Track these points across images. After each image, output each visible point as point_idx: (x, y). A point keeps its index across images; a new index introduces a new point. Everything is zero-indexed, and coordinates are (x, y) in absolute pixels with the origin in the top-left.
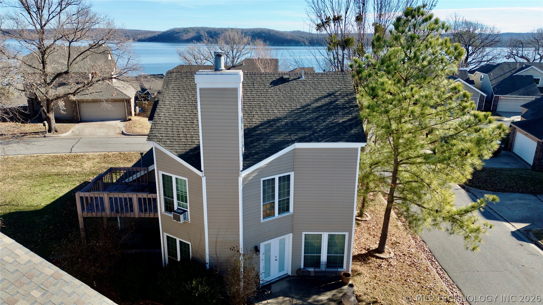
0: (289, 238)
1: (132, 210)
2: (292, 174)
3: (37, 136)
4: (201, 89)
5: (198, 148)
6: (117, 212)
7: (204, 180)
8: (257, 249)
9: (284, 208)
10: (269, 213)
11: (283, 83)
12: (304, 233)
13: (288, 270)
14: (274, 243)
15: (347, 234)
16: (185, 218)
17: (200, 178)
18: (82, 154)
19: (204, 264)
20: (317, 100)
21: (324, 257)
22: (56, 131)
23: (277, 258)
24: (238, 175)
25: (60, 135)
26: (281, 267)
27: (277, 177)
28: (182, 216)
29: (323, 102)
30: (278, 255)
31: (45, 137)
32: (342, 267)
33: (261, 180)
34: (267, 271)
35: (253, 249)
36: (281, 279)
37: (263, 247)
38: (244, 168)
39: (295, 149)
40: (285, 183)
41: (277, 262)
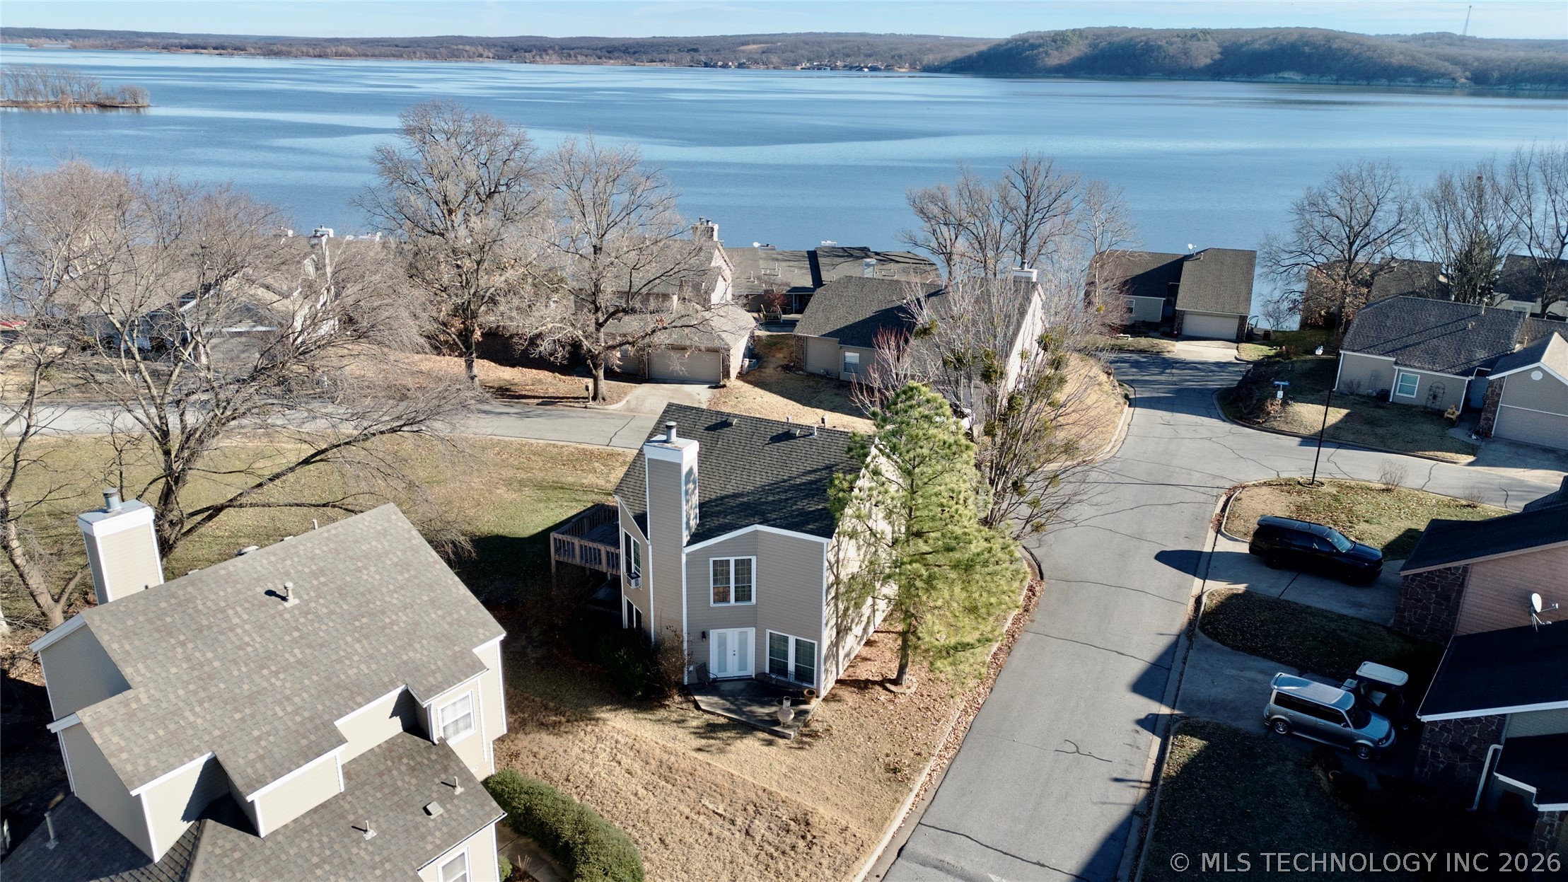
0: (751, 632)
1: (600, 562)
2: (754, 559)
3: (576, 405)
4: (649, 459)
5: (645, 514)
6: (587, 562)
7: (650, 547)
8: (704, 635)
9: (743, 594)
11: (787, 440)
12: (768, 631)
13: (751, 671)
14: (732, 635)
15: (816, 642)
16: (637, 584)
17: (647, 546)
18: (620, 450)
19: (648, 636)
21: (791, 666)
22: (604, 399)
23: (736, 653)
24: (681, 551)
25: (607, 407)
26: (743, 665)
27: (732, 560)
28: (633, 582)
30: (736, 649)
31: (586, 407)
32: (812, 683)
33: (711, 560)
34: (722, 665)
35: (700, 635)
36: (740, 679)
37: (714, 635)
38: (689, 543)
39: (757, 531)
40: (744, 567)
41: (736, 658)
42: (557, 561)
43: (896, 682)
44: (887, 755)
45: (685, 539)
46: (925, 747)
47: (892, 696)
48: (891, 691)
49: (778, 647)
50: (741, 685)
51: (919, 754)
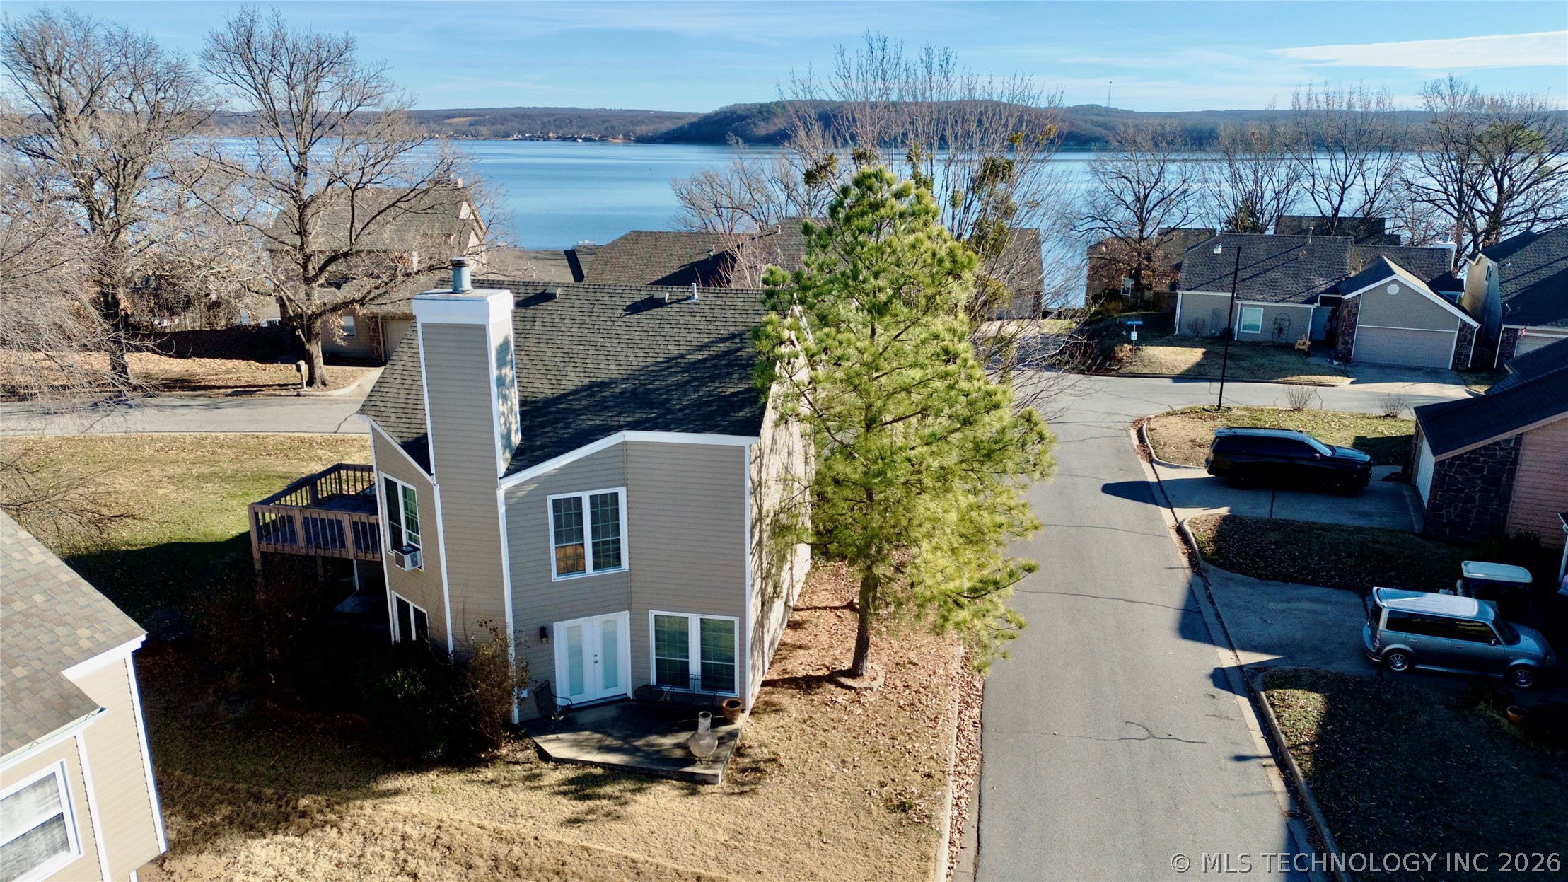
0: (623, 620)
2: (622, 493)
3: (284, 393)
4: (424, 326)
7: (436, 490)
8: (545, 633)
9: (607, 555)
10: (572, 565)
11: (650, 308)
12: (653, 613)
13: (625, 687)
14: (591, 628)
15: (736, 620)
16: (414, 563)
17: (431, 487)
20: (701, 348)
21: (695, 666)
22: (324, 384)
23: (599, 658)
24: (495, 487)
25: (329, 393)
26: (611, 677)
27: (586, 497)
28: (407, 558)
29: (714, 350)
30: (599, 651)
31: (298, 395)
32: (732, 689)
33: (550, 499)
34: (577, 684)
35: (536, 633)
36: (608, 702)
37: (560, 630)
38: (509, 472)
39: (625, 443)
40: (606, 508)
41: (600, 667)
42: (263, 554)
43: (854, 672)
44: (882, 785)
45: (502, 467)
46: (933, 763)
47: (853, 695)
48: (850, 688)
49: (671, 638)
50: (611, 712)
51: (929, 776)
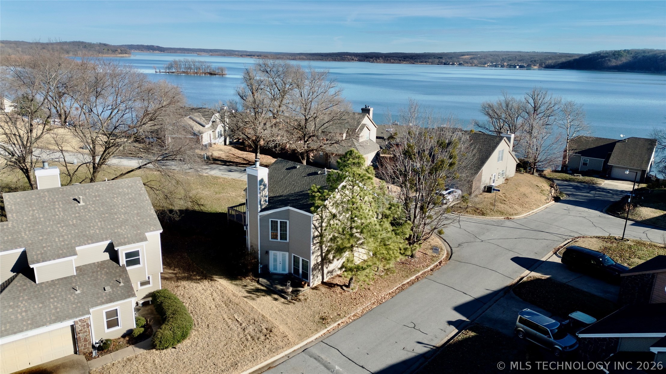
0: (287, 254)
1: (242, 221)
2: (288, 222)
4: (248, 174)
6: (238, 220)
7: (248, 212)
9: (284, 237)
10: (275, 237)
11: (315, 174)
13: (287, 272)
14: (279, 255)
15: (308, 261)
16: (246, 229)
21: (301, 271)
23: (281, 263)
24: (257, 214)
26: (284, 269)
27: (279, 221)
30: (281, 261)
32: (307, 280)
33: (270, 220)
34: (275, 268)
35: (265, 252)
36: (282, 275)
37: (272, 253)
38: (261, 211)
39: (289, 209)
40: (284, 225)
41: (281, 265)
42: (229, 219)
43: (347, 286)
44: (325, 313)
45: (259, 209)
46: (344, 313)
47: (343, 291)
49: (296, 262)
